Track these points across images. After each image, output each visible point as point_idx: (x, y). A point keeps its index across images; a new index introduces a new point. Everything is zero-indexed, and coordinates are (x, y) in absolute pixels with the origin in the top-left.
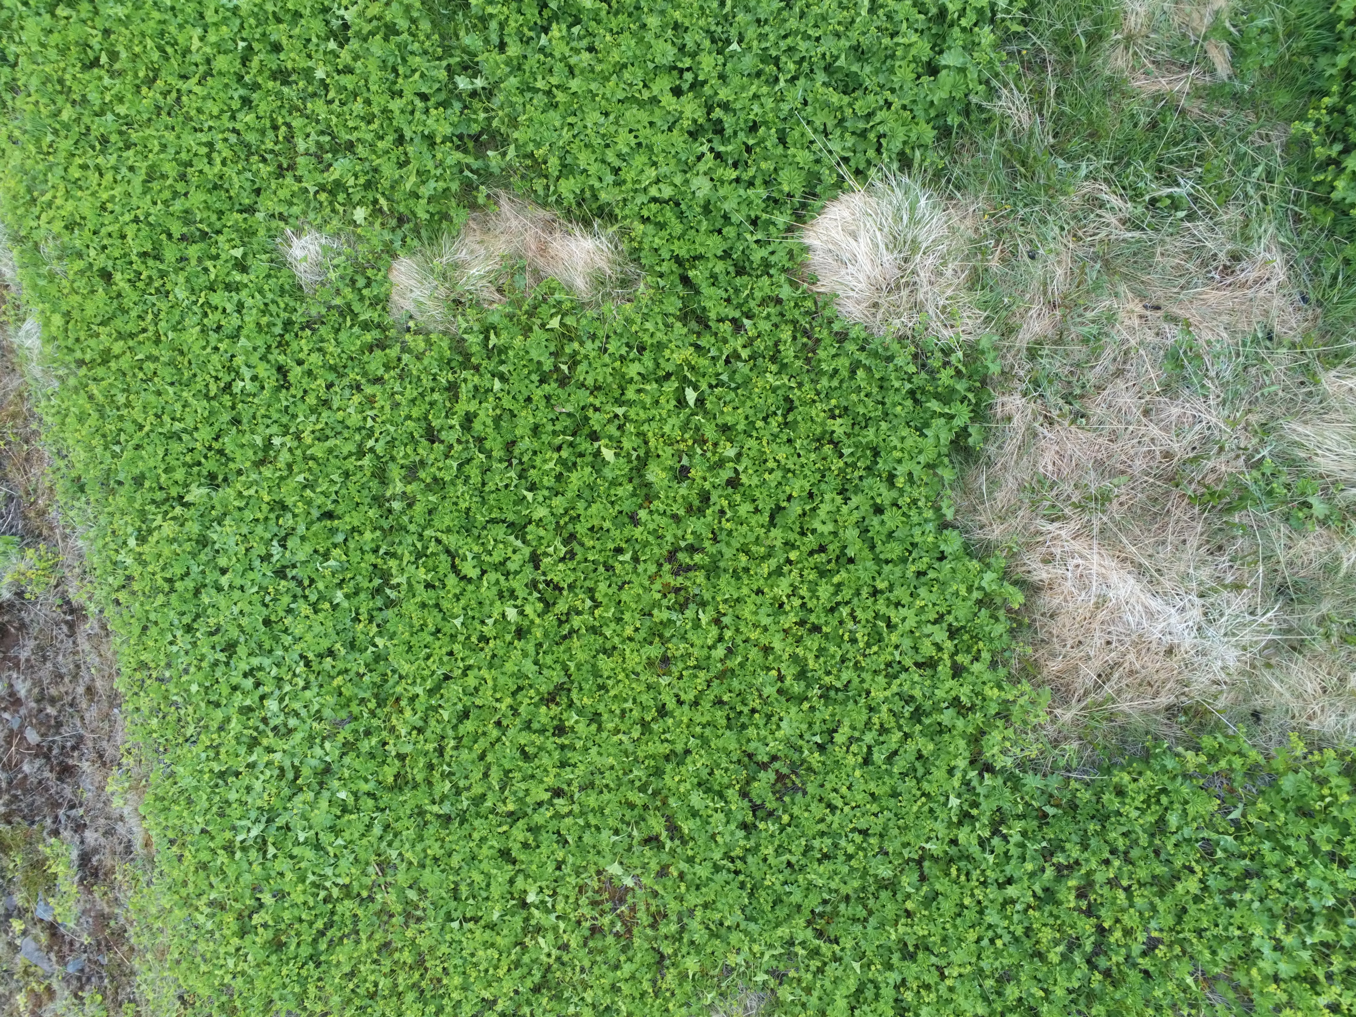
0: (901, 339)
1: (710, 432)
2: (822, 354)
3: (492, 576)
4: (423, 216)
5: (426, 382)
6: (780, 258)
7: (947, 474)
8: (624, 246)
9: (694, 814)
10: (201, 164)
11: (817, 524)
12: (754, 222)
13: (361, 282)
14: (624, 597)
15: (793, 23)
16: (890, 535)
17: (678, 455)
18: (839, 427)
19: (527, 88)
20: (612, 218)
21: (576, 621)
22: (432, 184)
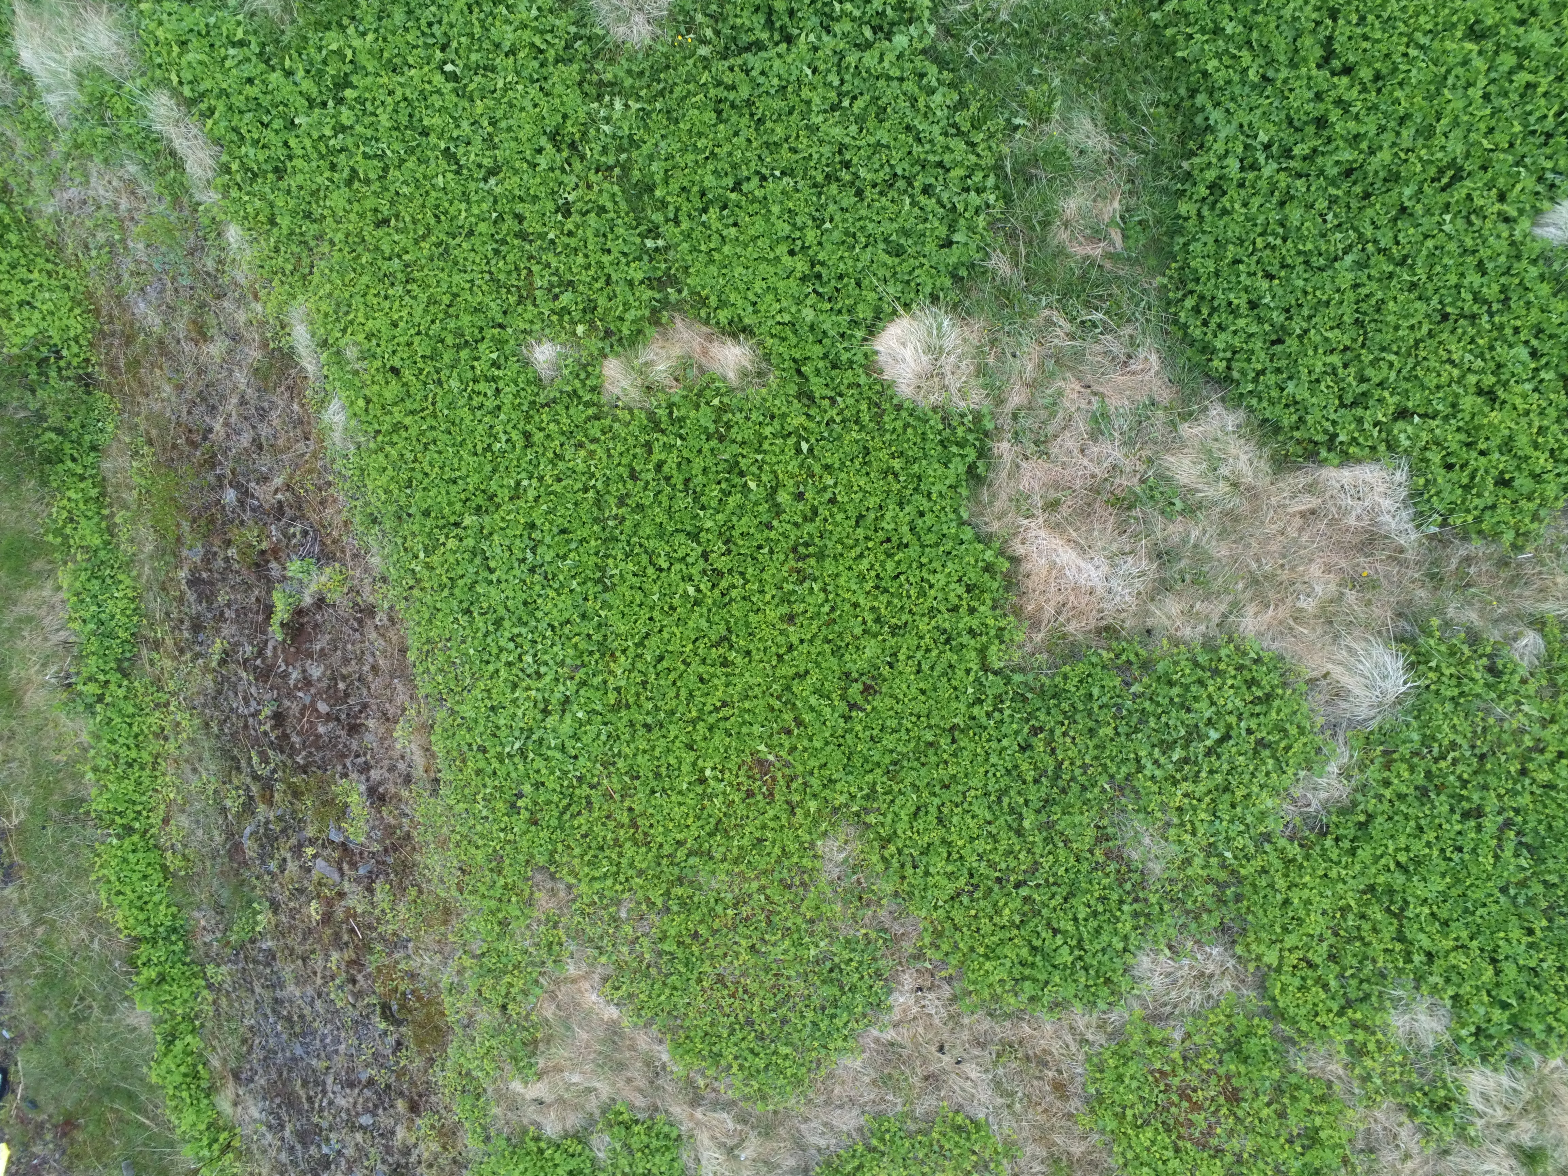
0: (934, 409)
1: (817, 469)
2: (886, 418)
3: (677, 566)
4: (626, 332)
5: (631, 441)
6: (859, 358)
7: (964, 491)
8: (760, 352)
9: (812, 709)
10: (466, 295)
11: (884, 524)
12: (842, 335)
13: (583, 375)
14: (765, 576)
15: (863, 212)
16: (929, 530)
17: (797, 485)
18: (897, 464)
19: (694, 249)
20: (752, 334)
21: (734, 593)
22: (633, 312)
